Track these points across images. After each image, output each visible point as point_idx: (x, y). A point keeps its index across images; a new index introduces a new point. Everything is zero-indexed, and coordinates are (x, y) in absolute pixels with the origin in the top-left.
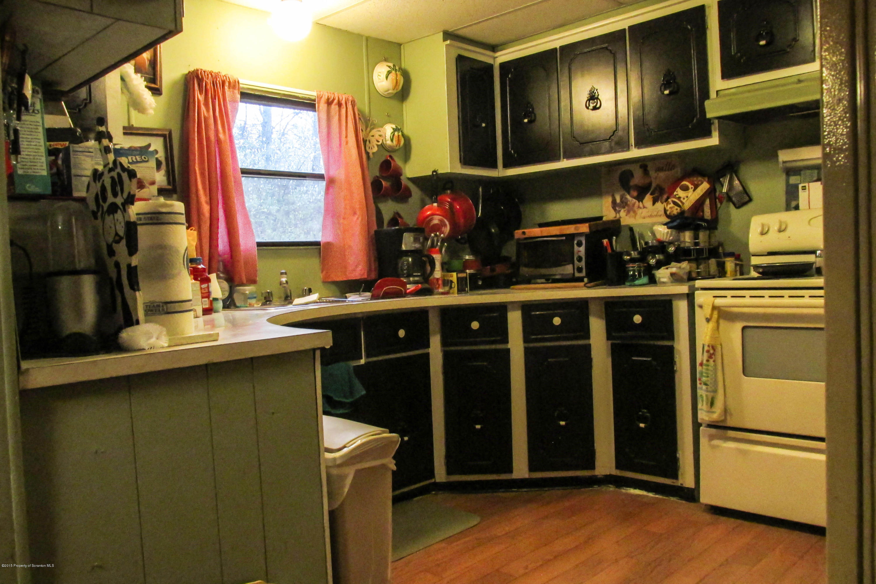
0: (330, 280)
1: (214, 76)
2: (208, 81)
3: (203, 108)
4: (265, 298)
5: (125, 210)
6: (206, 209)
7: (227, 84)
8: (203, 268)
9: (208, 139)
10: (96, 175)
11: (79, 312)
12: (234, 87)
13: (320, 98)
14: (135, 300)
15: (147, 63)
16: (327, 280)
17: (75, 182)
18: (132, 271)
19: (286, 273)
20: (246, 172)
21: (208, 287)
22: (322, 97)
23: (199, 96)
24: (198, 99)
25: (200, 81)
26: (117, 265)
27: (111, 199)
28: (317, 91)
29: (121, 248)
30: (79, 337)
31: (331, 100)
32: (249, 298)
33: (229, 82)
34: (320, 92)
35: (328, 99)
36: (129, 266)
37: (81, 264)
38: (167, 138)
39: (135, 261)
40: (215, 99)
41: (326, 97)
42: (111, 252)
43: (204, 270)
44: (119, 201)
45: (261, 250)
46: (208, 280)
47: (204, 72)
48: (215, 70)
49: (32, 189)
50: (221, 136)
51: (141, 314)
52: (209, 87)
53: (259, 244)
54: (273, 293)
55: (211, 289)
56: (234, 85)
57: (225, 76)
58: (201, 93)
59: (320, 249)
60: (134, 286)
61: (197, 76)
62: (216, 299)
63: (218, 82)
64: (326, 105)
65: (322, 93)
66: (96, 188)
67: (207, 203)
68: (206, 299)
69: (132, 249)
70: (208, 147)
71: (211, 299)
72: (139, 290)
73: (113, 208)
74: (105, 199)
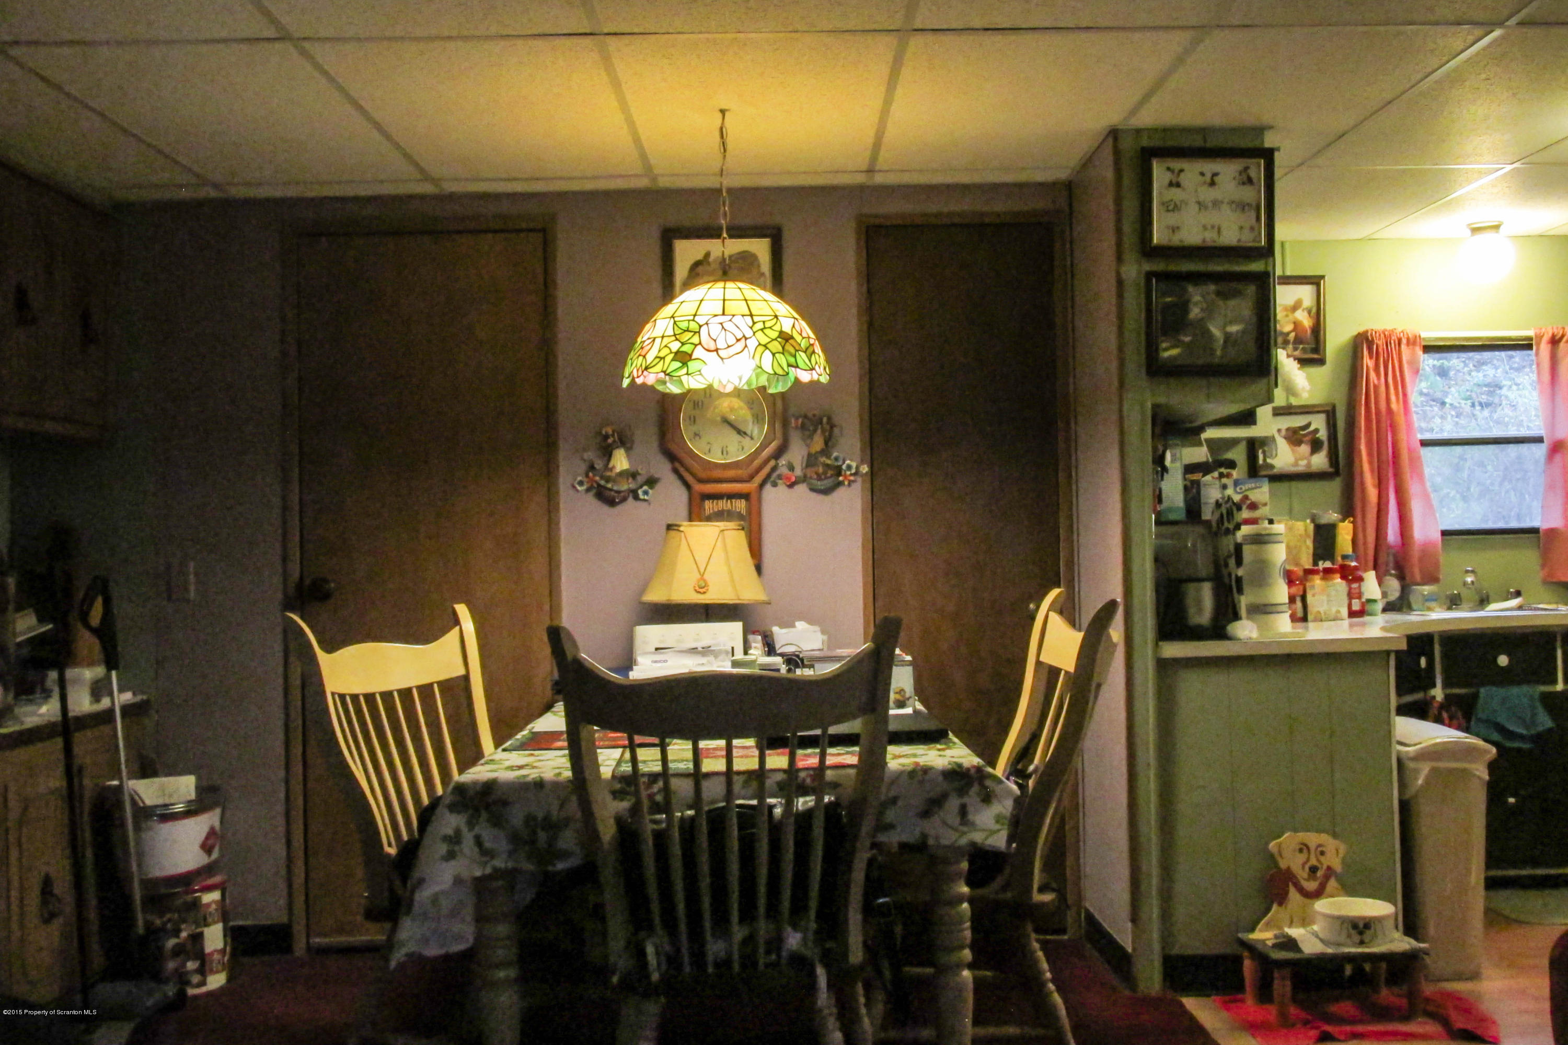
0: (1554, 580)
1: (1387, 337)
2: (1380, 343)
3: (1373, 375)
4: (1451, 601)
5: (1234, 534)
6: (1372, 493)
7: (1404, 341)
8: (1356, 566)
9: (1378, 413)
10: (1218, 505)
11: (1200, 610)
12: (1414, 343)
13: (1539, 337)
14: (1240, 602)
15: (1309, 332)
16: (1549, 579)
17: (1204, 508)
18: (1239, 580)
19: (1473, 572)
20: (1424, 443)
21: (1360, 587)
22: (1543, 336)
23: (1368, 361)
24: (1367, 366)
25: (1370, 343)
26: (1230, 575)
27: (1226, 524)
28: (1535, 329)
29: (1232, 562)
30: (1199, 626)
31: (1557, 338)
32: (1427, 600)
33: (1408, 339)
34: (1541, 329)
35: (1553, 336)
36: (1236, 576)
37: (1203, 573)
38: (1331, 414)
39: (1240, 572)
40: (1388, 360)
41: (1550, 335)
42: (1226, 565)
43: (1356, 568)
44: (1231, 526)
45: (1448, 540)
46: (1360, 579)
47: (1376, 332)
48: (1389, 327)
49: (1172, 517)
50: (1394, 406)
51: (1243, 612)
52: (1380, 350)
53: (1444, 533)
54: (1462, 595)
55: (1363, 589)
56: (1412, 341)
57: (1402, 332)
58: (1371, 358)
59: (1539, 538)
60: (1240, 591)
61: (1367, 339)
62: (1370, 601)
63: (1392, 342)
64: (1549, 346)
65: (1543, 330)
66: (1217, 515)
67: (1374, 486)
68: (1357, 600)
69: (1239, 562)
70: (1378, 422)
71: (1364, 600)
72: (1242, 594)
73: (1228, 532)
74: (1223, 524)
